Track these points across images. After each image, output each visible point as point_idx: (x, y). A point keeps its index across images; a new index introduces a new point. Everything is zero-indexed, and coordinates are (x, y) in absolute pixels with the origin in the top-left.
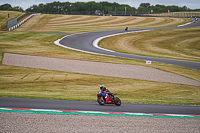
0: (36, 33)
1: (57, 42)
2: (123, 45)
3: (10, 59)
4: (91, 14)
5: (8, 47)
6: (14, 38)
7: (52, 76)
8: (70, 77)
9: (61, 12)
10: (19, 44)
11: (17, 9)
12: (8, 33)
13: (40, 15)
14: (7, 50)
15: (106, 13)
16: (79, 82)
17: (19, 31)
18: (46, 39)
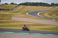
0: (21, 11)
1: (27, 14)
2: (46, 15)
3: (14, 18)
4: (37, 6)
5: (13, 15)
6: (15, 12)
7: (26, 23)
8: (31, 24)
9: (28, 5)
10: (16, 14)
11: (16, 4)
12: (13, 11)
13: (22, 6)
14: (13, 16)
15: (41, 6)
16: (33, 25)
17: (16, 11)
18: (24, 13)
